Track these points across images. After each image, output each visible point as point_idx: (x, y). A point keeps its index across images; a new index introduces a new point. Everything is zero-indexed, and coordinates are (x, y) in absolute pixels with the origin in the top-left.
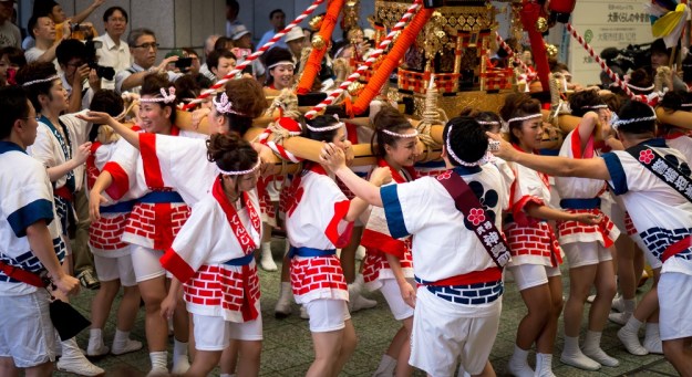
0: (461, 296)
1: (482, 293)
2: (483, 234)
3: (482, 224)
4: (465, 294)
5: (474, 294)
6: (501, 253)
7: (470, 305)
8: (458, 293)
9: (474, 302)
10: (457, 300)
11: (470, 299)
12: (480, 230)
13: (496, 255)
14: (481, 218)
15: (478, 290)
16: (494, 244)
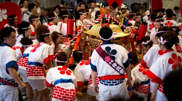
0: (106, 83)
1: (113, 82)
2: (111, 64)
3: (110, 61)
4: (107, 82)
5: (110, 82)
6: (120, 70)
7: (109, 86)
8: (105, 82)
9: (110, 85)
10: (105, 84)
11: (109, 84)
12: (110, 63)
13: (119, 70)
14: (109, 59)
15: (111, 81)
16: (116, 67)
